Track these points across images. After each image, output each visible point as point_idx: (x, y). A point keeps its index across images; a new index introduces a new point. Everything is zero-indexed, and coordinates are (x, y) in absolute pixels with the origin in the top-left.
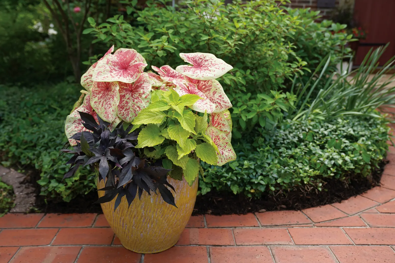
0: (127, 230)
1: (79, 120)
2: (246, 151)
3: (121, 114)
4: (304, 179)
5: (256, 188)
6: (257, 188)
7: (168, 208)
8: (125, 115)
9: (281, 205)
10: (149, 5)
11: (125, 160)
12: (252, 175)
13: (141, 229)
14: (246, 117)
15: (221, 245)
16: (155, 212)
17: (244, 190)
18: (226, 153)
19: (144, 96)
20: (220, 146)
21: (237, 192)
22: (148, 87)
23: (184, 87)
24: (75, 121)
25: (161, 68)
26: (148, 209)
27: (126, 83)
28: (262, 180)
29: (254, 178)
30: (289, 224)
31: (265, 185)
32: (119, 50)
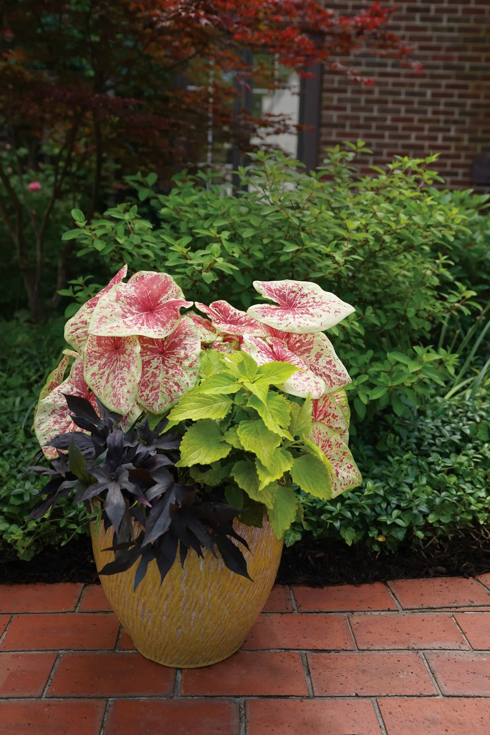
0: (150, 623)
1: (63, 408)
2: (365, 459)
3: (143, 398)
4: (479, 515)
5: (388, 534)
6: (390, 533)
7: (232, 581)
8: (151, 400)
9: (436, 566)
10: (179, 184)
11: (156, 490)
12: (381, 507)
13: (178, 620)
14: (368, 396)
15: (328, 649)
16: (207, 589)
17: (366, 537)
18: (343, 473)
19: (186, 363)
20: (333, 460)
21: (353, 541)
22: (194, 346)
23: (265, 346)
24: (54, 412)
25: (211, 305)
26: (194, 582)
27: (153, 339)
28: (398, 517)
29: (384, 513)
30: (455, 605)
31: (405, 528)
32: (137, 274)
